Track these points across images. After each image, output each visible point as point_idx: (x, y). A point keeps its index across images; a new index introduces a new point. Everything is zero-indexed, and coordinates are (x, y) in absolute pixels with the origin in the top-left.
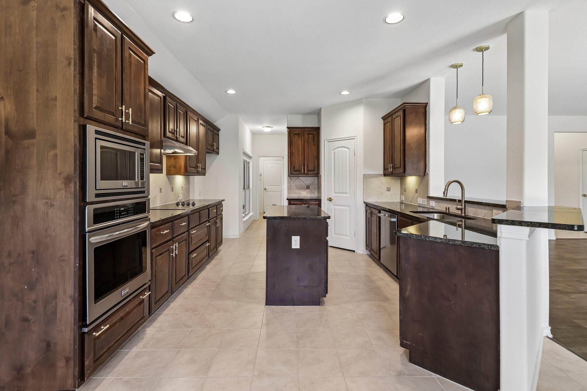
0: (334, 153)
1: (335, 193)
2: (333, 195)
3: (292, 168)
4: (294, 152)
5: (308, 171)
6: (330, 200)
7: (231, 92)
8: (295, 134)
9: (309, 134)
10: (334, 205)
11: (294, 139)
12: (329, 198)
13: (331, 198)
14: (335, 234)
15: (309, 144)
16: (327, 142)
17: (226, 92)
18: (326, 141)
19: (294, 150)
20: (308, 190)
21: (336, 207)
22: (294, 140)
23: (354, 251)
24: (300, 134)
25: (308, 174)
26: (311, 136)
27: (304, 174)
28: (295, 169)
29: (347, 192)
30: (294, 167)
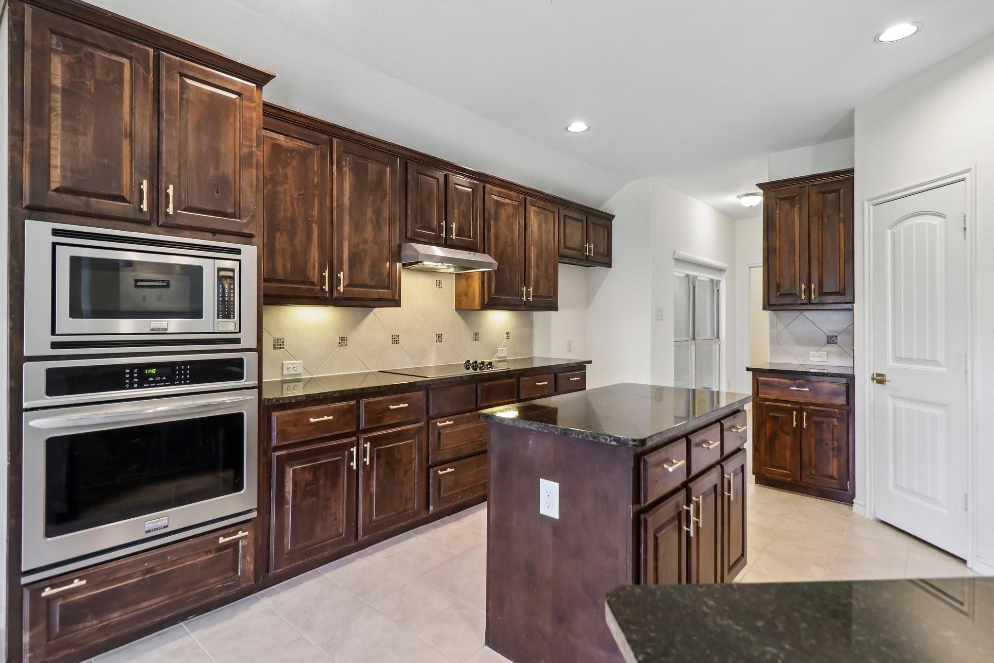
0: (893, 235)
1: (897, 359)
2: (889, 367)
3: (773, 288)
4: (778, 247)
5: (822, 294)
6: (880, 379)
7: (578, 127)
8: (781, 199)
9: (824, 193)
10: (893, 396)
11: (778, 211)
12: (878, 375)
13: (883, 375)
14: (897, 486)
15: (826, 220)
16: (871, 207)
17: (567, 129)
18: (866, 203)
19: (778, 240)
20: (832, 348)
21: (900, 404)
22: (778, 215)
23: (964, 561)
24: (795, 196)
25: (824, 304)
26: (830, 196)
27: (810, 302)
28: (782, 291)
29: (939, 359)
30: (778, 286)
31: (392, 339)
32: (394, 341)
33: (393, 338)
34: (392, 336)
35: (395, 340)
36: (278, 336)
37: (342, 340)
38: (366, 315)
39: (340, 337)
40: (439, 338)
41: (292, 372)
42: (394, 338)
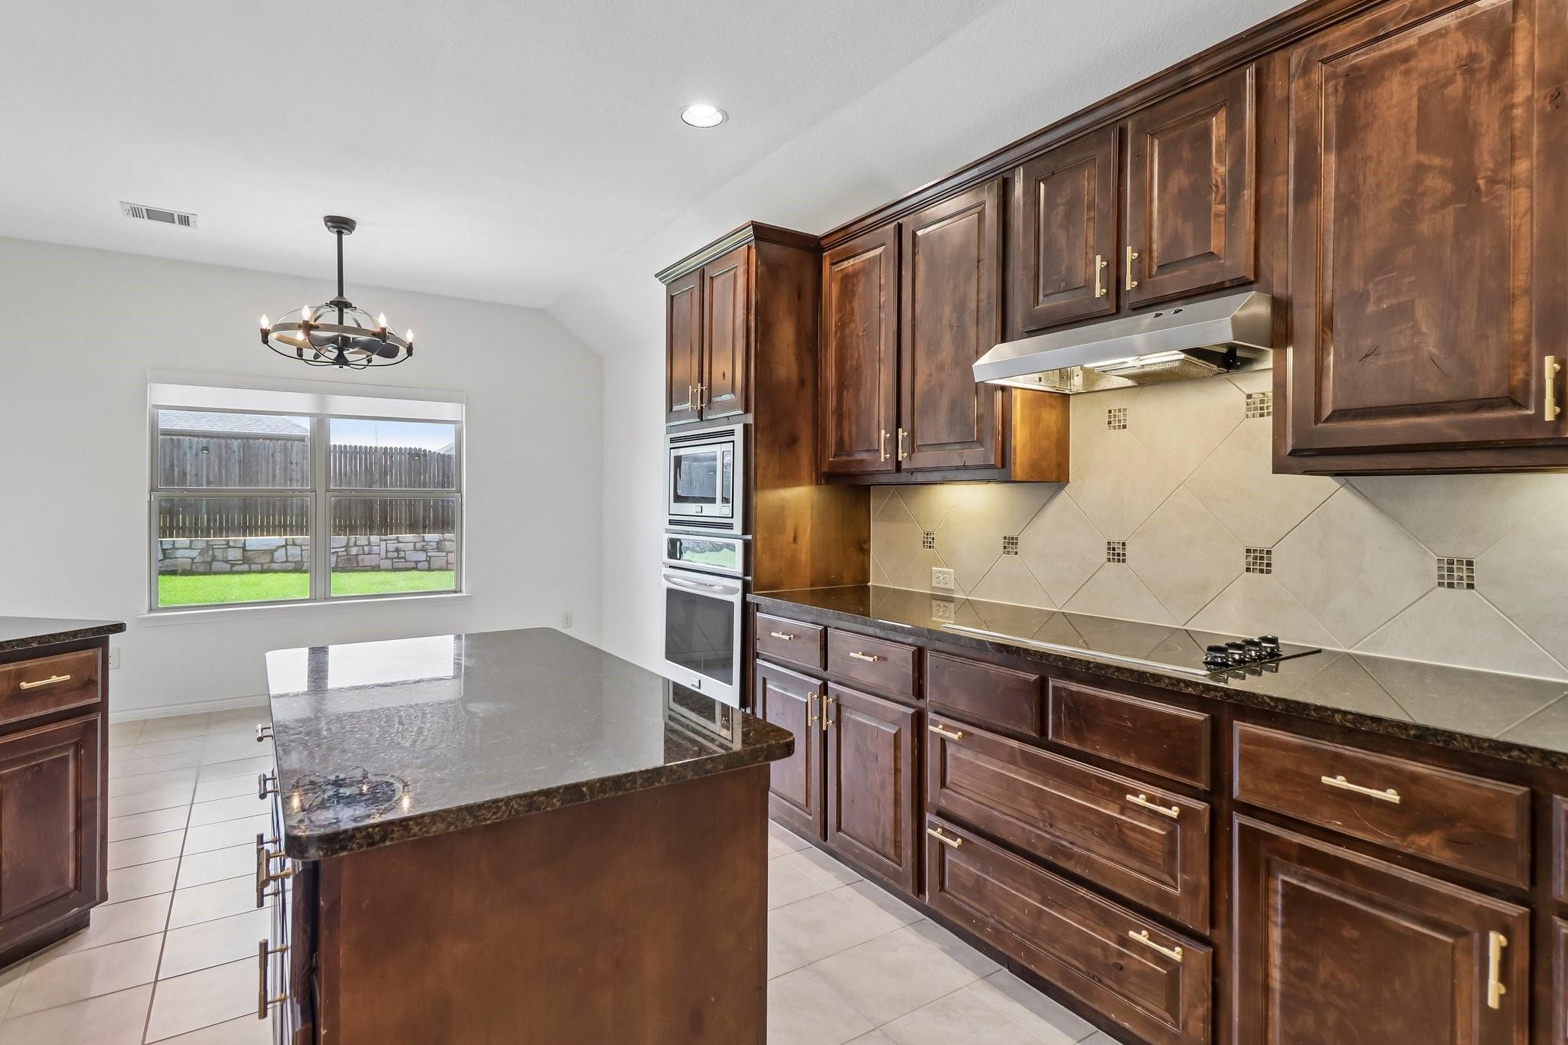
31: (1109, 549)
32: (1114, 554)
33: (1111, 548)
34: (1109, 543)
35: (1117, 553)
36: (929, 529)
37: (1009, 543)
38: (1051, 498)
39: (1005, 538)
40: (1260, 561)
41: (941, 585)
42: (1114, 549)
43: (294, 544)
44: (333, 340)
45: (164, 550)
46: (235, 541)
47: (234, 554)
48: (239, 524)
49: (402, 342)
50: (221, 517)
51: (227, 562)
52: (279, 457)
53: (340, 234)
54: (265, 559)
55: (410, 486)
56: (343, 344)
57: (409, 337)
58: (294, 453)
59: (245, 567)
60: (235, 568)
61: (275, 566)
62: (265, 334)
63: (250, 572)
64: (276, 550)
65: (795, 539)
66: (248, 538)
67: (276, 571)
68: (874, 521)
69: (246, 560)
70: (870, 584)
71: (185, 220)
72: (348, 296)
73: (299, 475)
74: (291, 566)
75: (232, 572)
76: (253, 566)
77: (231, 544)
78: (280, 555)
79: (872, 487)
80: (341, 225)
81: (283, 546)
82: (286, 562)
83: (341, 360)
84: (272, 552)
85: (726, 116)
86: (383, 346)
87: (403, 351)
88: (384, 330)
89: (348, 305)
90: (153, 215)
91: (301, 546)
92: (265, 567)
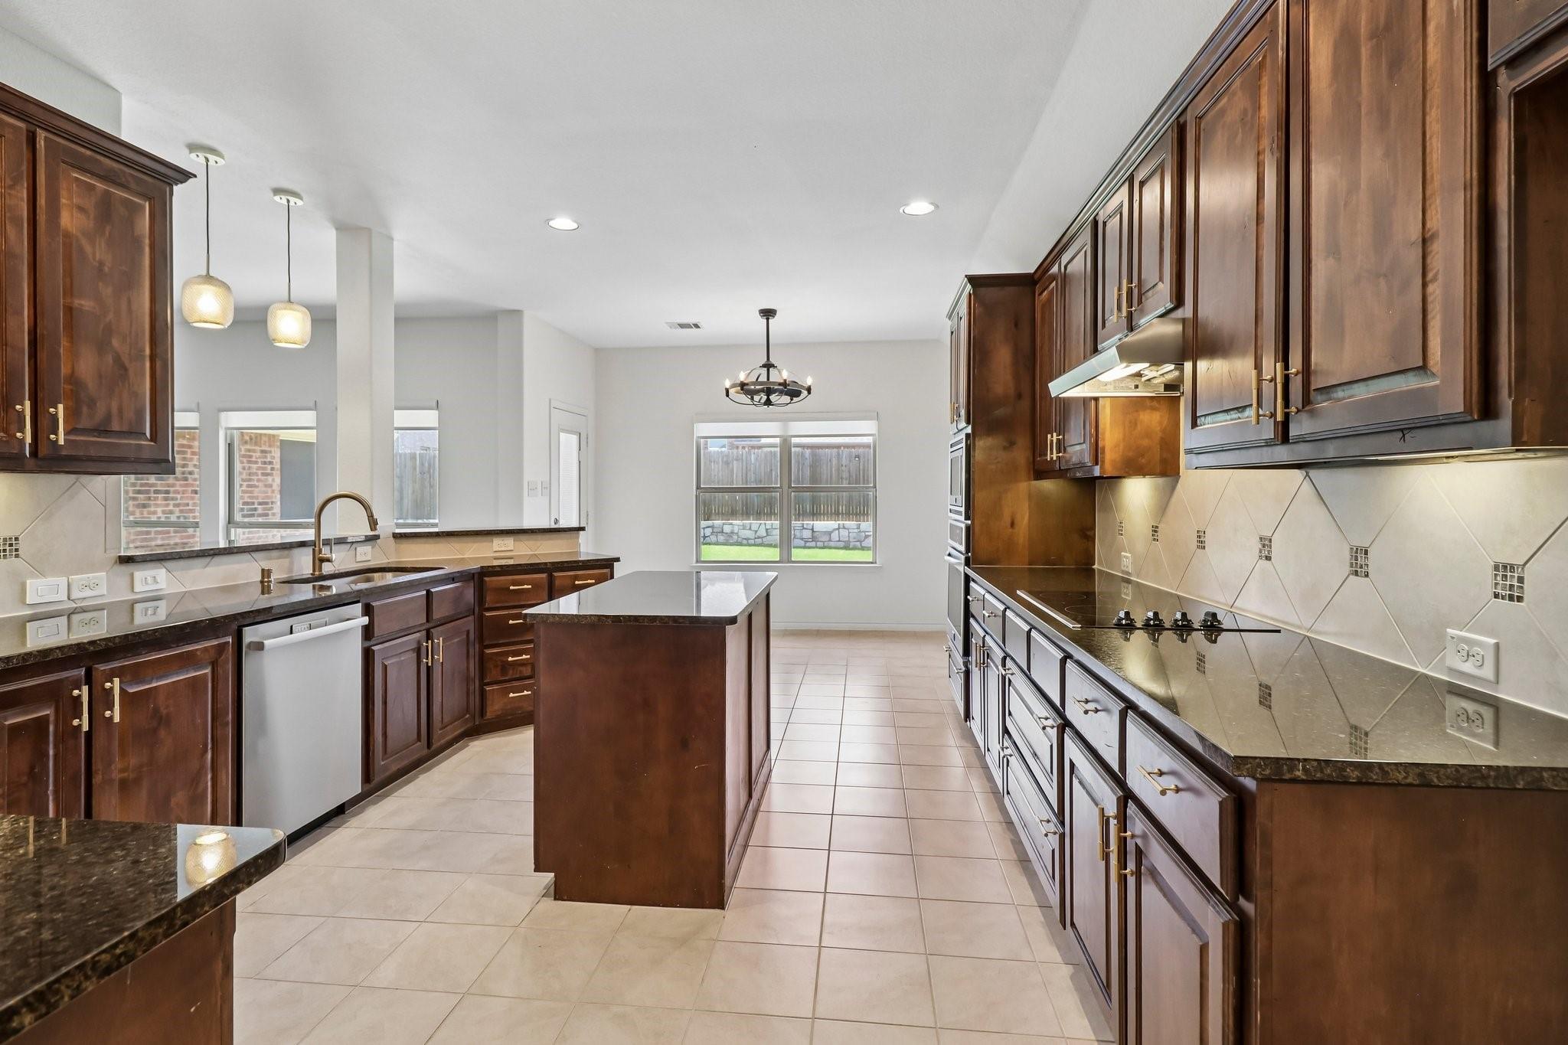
31: (1198, 537)
34: (1198, 531)
35: (1201, 541)
36: (1121, 518)
37: (1154, 531)
38: (1173, 488)
39: (1153, 527)
40: (1266, 549)
41: (1126, 569)
42: (1200, 537)
43: (844, 528)
44: (762, 391)
45: (767, 530)
46: (807, 524)
47: (807, 534)
48: (810, 511)
49: (802, 387)
50: (799, 507)
51: (802, 539)
52: (834, 462)
53: (768, 319)
54: (825, 538)
55: (849, 484)
56: (769, 392)
57: (809, 381)
58: (844, 456)
59: (813, 544)
60: (808, 544)
61: (832, 544)
62: (727, 391)
63: (816, 547)
64: (832, 532)
65: (1012, 525)
66: (815, 522)
67: (830, 548)
68: (1099, 511)
69: (814, 539)
70: (1096, 566)
71: (697, 326)
72: (772, 360)
73: (847, 475)
74: (842, 544)
75: (805, 547)
76: (818, 543)
77: (805, 526)
78: (835, 536)
79: (1097, 481)
80: (768, 313)
81: (837, 529)
82: (839, 541)
83: (768, 403)
84: (830, 533)
85: (937, 206)
86: (793, 392)
87: (805, 393)
88: (785, 380)
89: (773, 366)
90: (682, 326)
91: (848, 529)
92: (826, 544)
